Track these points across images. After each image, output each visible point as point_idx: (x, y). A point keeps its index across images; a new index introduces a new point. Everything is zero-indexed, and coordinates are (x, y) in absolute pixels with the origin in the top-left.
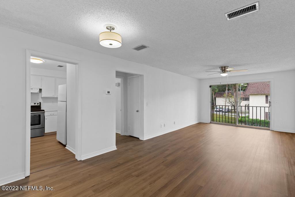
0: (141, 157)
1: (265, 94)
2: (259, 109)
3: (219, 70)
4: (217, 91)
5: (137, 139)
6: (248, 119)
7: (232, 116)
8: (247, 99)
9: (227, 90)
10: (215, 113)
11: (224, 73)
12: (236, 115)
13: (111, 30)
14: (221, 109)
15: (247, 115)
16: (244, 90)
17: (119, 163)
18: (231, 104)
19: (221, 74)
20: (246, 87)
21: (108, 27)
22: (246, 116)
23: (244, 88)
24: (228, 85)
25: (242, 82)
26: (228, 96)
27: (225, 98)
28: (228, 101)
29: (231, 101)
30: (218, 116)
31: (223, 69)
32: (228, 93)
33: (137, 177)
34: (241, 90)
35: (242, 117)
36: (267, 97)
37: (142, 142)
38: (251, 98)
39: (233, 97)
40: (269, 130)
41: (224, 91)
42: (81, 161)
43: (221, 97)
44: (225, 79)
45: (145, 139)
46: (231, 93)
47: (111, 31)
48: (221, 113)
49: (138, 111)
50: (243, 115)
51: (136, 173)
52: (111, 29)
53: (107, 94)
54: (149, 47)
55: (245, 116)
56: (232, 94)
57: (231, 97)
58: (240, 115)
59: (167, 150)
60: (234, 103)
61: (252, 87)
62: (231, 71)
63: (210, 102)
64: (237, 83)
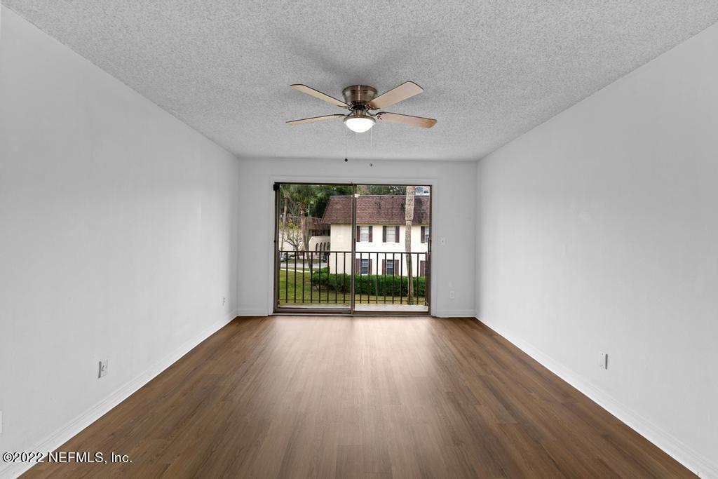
6: (326, 275)
15: (324, 266)
16: (321, 215)
22: (322, 267)
26: (286, 226)
28: (286, 238)
29: (291, 236)
31: (358, 98)
32: (287, 220)
38: (334, 231)
39: (300, 227)
46: (293, 218)
55: (318, 267)
56: (296, 222)
57: (294, 227)
60: (297, 240)
62: (385, 113)
63: (275, 241)
64: (356, 183)
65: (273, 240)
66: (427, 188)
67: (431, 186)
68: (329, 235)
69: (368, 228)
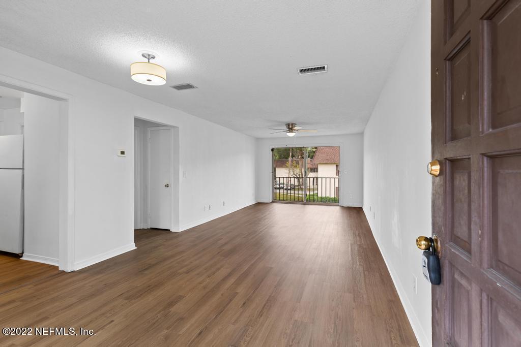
0: (182, 252)
1: (335, 163)
2: (328, 180)
3: (285, 128)
4: (277, 158)
5: (167, 232)
6: (316, 197)
8: (315, 170)
9: (290, 157)
10: (278, 191)
11: (292, 132)
12: (303, 193)
13: (149, 59)
14: (282, 186)
15: (316, 192)
16: (312, 157)
17: (150, 264)
19: (288, 134)
20: (314, 152)
21: (145, 55)
23: (312, 155)
24: (292, 149)
25: (309, 145)
26: (292, 165)
27: (288, 169)
28: (292, 173)
29: (295, 172)
31: (291, 127)
32: (292, 161)
33: (187, 273)
34: (309, 157)
35: (310, 195)
36: (337, 166)
37: (177, 234)
38: (320, 168)
39: (299, 167)
40: (339, 206)
41: (287, 158)
42: (74, 272)
43: (282, 167)
44: (291, 139)
45: (180, 230)
46: (295, 161)
47: (149, 62)
48: (282, 191)
49: (167, 186)
51: (184, 270)
52: (150, 57)
53: (119, 156)
54: (197, 88)
55: (313, 193)
56: (297, 163)
57: (296, 167)
58: (308, 193)
59: (220, 239)
60: (299, 175)
61: (321, 153)
63: (272, 172)
67: (339, 146)
68: (317, 171)
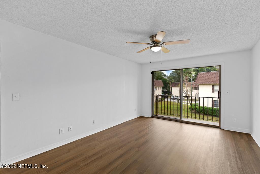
1: (211, 84)
4: (173, 81)
7: (185, 104)
15: (197, 102)
18: (185, 93)
29: (184, 90)
30: (172, 104)
31: (154, 39)
38: (200, 87)
43: (176, 87)
50: (194, 103)
61: (201, 78)
62: (165, 42)
63: (152, 92)
64: (181, 68)
65: (151, 91)
66: (218, 67)
67: (220, 66)
68: (198, 90)
69: (218, 86)
